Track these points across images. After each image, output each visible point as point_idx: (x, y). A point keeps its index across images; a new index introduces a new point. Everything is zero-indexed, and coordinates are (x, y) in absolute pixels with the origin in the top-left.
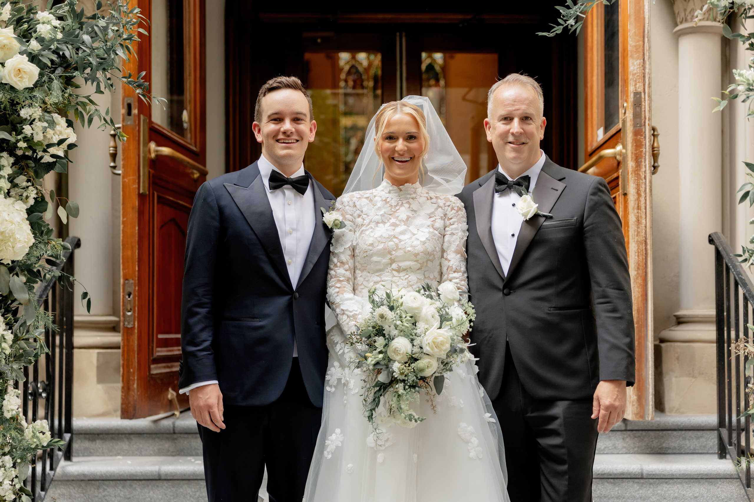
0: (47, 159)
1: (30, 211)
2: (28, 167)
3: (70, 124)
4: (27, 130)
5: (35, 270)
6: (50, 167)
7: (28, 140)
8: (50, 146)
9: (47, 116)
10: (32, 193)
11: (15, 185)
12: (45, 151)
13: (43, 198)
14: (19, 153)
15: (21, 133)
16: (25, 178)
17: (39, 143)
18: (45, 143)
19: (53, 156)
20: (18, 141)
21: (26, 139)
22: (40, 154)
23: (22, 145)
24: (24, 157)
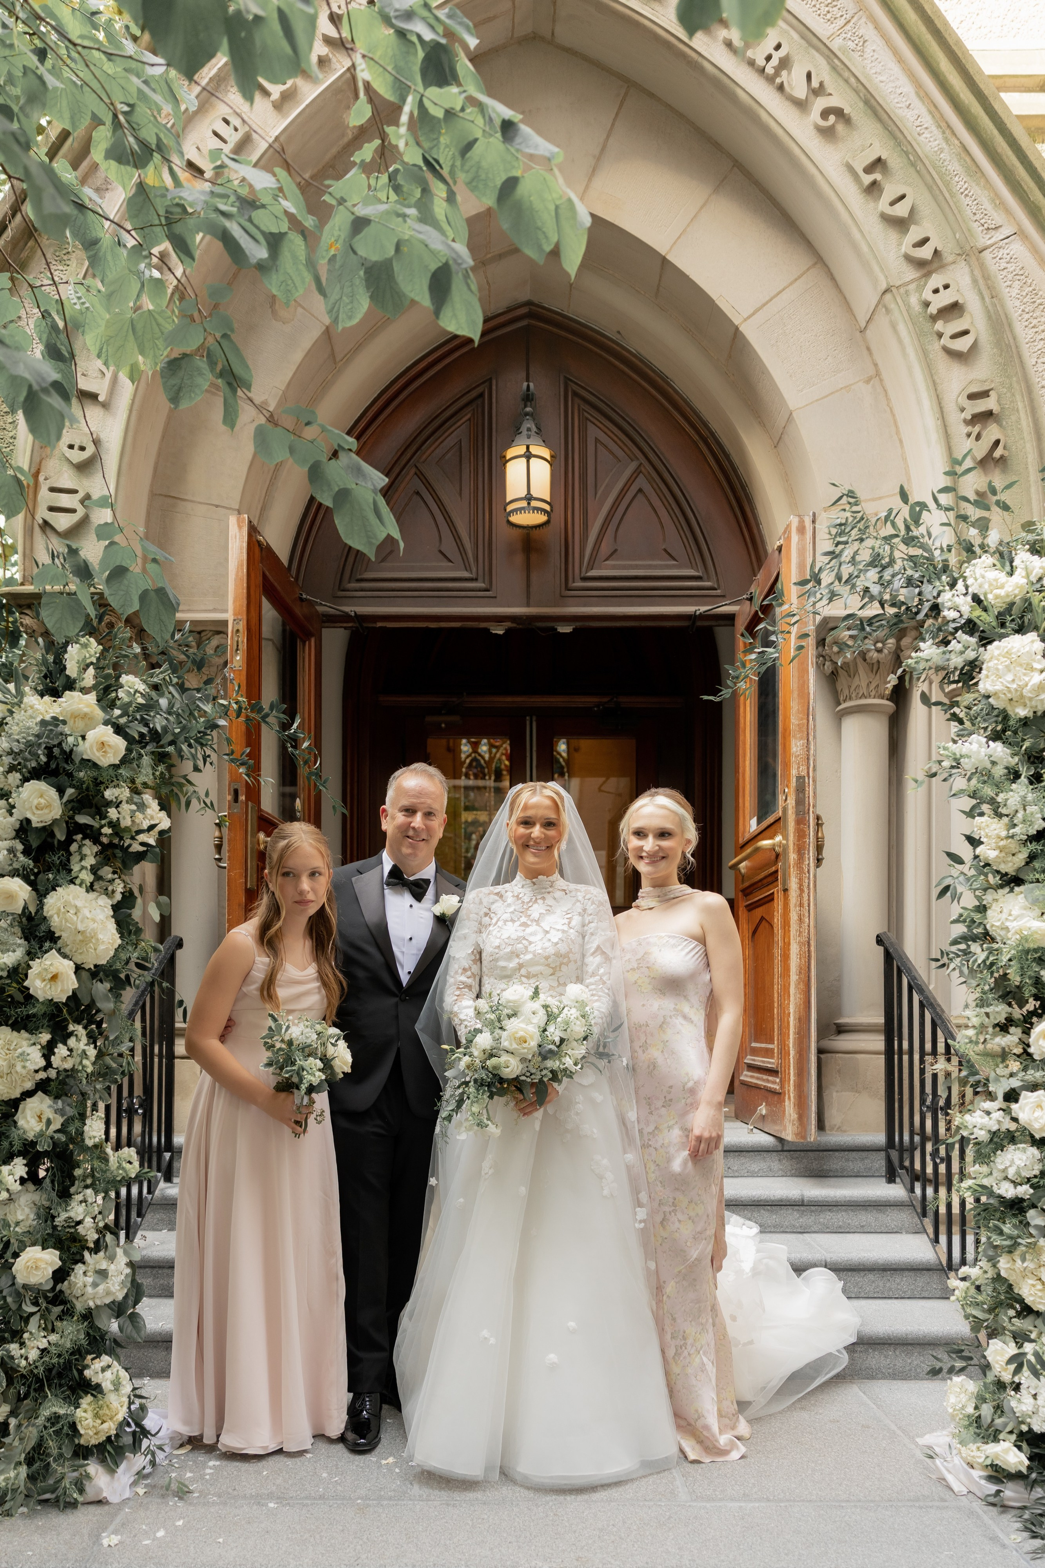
0: (136, 847)
1: (116, 908)
2: (115, 856)
3: (163, 807)
4: (113, 813)
5: (122, 976)
6: (140, 857)
7: (114, 825)
8: (139, 832)
9: (136, 798)
10: (119, 888)
11: (98, 878)
12: (133, 838)
13: (131, 892)
14: (105, 840)
15: (105, 817)
16: (111, 870)
17: (127, 829)
18: (135, 829)
19: (143, 844)
20: (102, 827)
21: (111, 824)
22: (128, 842)
23: (107, 830)
24: (111, 845)
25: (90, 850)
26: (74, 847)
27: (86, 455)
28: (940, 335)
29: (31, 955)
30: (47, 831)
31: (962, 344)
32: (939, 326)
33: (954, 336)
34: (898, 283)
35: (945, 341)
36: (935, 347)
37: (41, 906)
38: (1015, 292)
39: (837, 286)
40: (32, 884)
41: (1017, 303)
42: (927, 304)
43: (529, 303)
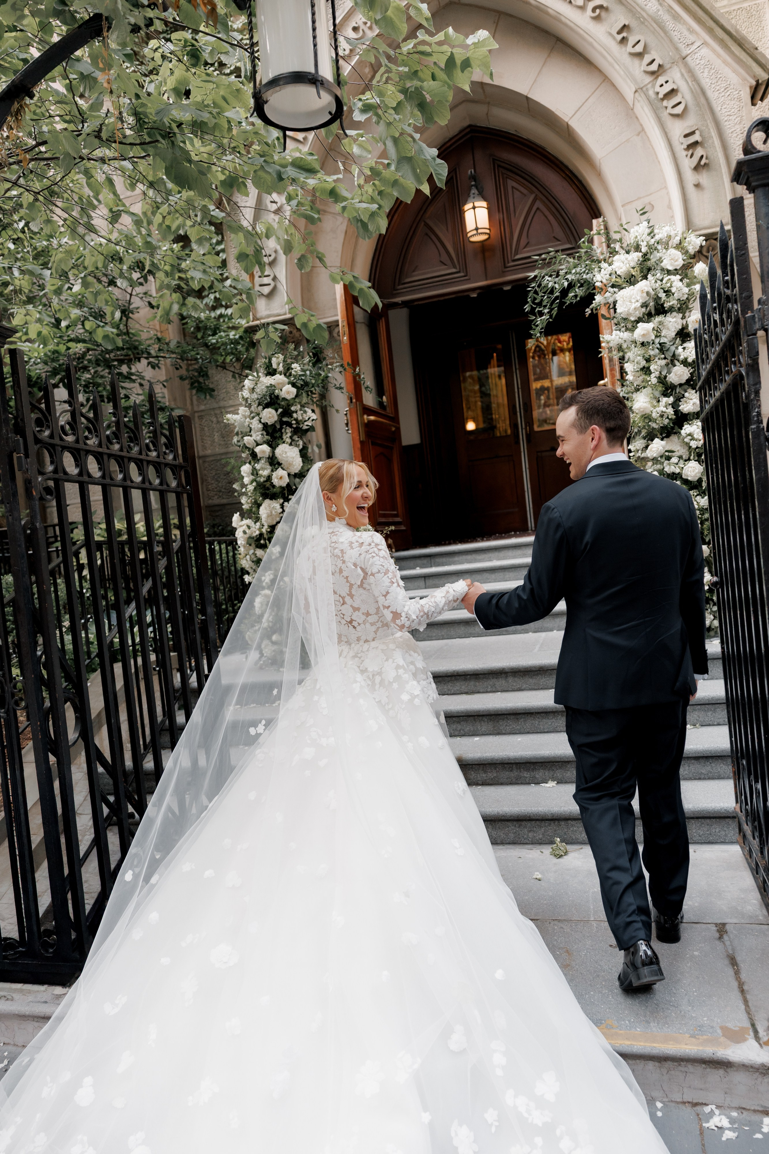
0: (305, 427)
2: (298, 432)
3: (313, 411)
4: (295, 415)
6: (307, 431)
7: (296, 420)
9: (303, 409)
10: (301, 443)
11: (293, 440)
12: (304, 423)
14: (295, 426)
15: (293, 417)
16: (297, 437)
17: (301, 421)
18: (304, 420)
19: (307, 426)
20: (292, 420)
22: (302, 426)
23: (294, 422)
24: (297, 428)
25: (289, 430)
26: (283, 430)
27: (271, 259)
28: (666, 108)
29: (272, 471)
30: (273, 425)
31: (679, 110)
32: (665, 103)
33: (673, 107)
34: (642, 86)
35: (670, 111)
36: (665, 115)
37: (273, 453)
38: (706, 74)
39: (617, 89)
40: (270, 446)
41: (708, 80)
42: (658, 93)
43: (470, 126)
